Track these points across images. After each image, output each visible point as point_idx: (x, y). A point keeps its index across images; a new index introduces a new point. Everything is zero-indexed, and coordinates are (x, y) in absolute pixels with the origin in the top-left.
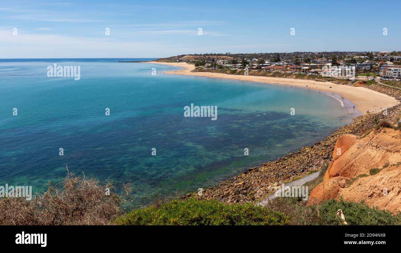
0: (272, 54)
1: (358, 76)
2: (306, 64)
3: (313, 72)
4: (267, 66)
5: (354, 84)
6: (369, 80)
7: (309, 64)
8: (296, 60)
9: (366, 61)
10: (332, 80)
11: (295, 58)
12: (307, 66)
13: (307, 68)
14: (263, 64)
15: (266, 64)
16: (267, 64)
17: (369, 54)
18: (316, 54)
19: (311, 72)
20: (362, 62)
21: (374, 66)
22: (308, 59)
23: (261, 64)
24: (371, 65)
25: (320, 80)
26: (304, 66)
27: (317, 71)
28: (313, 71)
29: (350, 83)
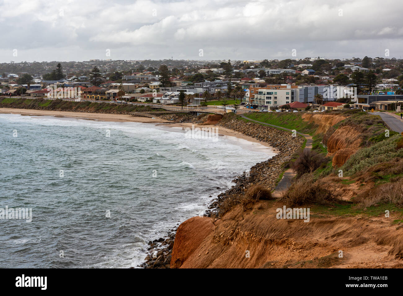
0: (48, 64)
1: (208, 106)
2: (114, 84)
3: (128, 100)
4: (37, 87)
5: (202, 120)
6: (227, 112)
7: (119, 84)
8: (94, 76)
9: (221, 78)
10: (162, 114)
11: (93, 71)
12: (115, 87)
13: (117, 91)
14: (29, 84)
15: (34, 83)
16: (38, 83)
17: (226, 64)
18: (132, 63)
19: (125, 99)
20: (213, 80)
21: (234, 87)
22: (117, 73)
23: (26, 85)
24: (229, 85)
25: (142, 114)
26: (111, 87)
27: (134, 97)
28: (128, 97)
29: (194, 119)
